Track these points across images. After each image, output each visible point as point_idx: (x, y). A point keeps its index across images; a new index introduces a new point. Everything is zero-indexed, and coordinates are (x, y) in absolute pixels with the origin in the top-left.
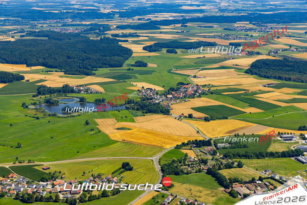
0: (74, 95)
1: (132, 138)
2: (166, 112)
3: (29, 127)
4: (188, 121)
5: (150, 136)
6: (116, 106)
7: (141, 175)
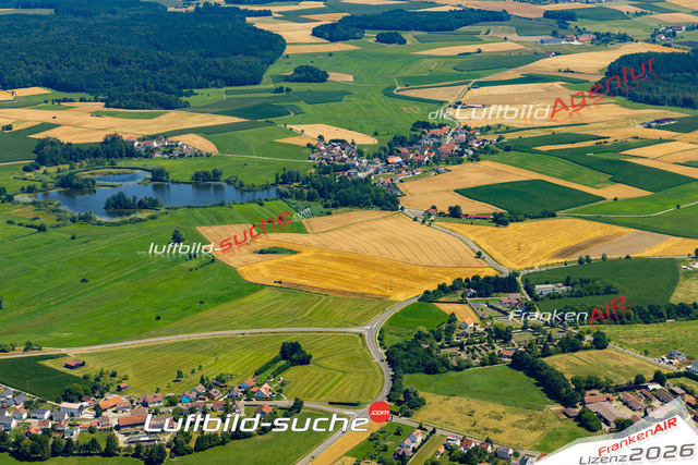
0: (135, 162)
1: (300, 275)
2: (388, 202)
3: (18, 253)
4: (450, 226)
5: (349, 268)
6: (252, 189)
7: (334, 375)
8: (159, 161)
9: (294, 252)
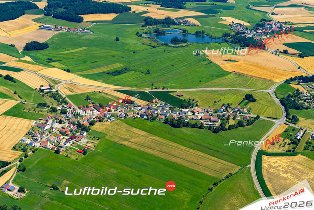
0: (177, 27)
1: (242, 70)
3: (149, 55)
4: (284, 56)
5: (257, 69)
6: (215, 38)
7: (265, 107)
8: (183, 27)
9: (237, 62)
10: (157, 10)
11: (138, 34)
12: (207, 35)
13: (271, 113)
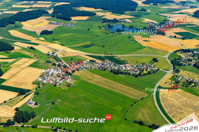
0: (119, 23)
1: (152, 46)
2: (163, 34)
3: (105, 37)
4: (175, 39)
5: (160, 45)
6: (139, 29)
7: (163, 64)
8: (123, 23)
9: (149, 41)
10: (110, 15)
11: (99, 27)
12: (135, 28)
13: (166, 67)
